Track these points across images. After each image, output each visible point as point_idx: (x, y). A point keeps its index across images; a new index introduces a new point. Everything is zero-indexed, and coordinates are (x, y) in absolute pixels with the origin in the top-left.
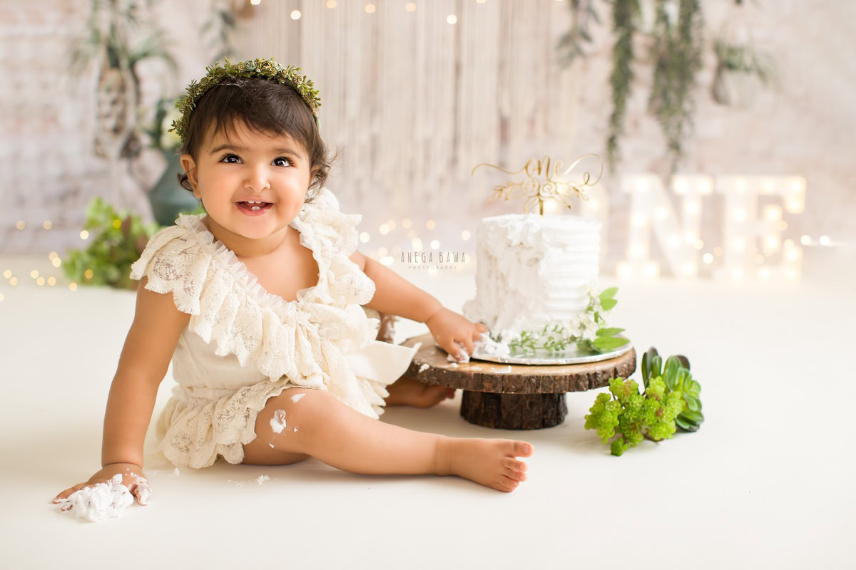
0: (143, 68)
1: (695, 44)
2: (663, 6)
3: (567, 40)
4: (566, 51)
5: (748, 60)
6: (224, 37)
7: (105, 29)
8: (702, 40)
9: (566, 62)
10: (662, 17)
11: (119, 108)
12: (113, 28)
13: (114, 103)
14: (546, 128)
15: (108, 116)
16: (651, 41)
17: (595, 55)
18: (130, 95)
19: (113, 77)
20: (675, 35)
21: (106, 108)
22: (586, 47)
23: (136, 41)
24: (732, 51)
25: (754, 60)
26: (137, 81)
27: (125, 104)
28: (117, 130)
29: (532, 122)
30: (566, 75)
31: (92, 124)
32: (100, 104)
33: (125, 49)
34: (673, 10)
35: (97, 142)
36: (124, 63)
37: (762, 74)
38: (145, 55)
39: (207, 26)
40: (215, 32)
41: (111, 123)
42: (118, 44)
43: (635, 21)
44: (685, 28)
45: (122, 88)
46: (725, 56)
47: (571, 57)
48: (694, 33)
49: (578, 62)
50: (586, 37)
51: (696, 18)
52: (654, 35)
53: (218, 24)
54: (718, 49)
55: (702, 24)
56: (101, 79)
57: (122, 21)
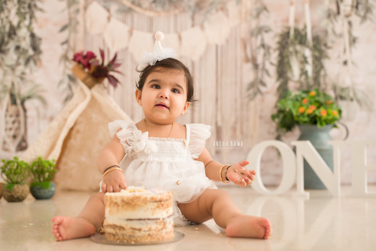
0: (28, 104)
1: (323, 86)
2: (304, 67)
3: (252, 85)
4: (251, 91)
5: (351, 95)
6: (70, 87)
7: (9, 85)
8: (326, 84)
9: (252, 97)
10: (304, 73)
11: (16, 125)
12: (13, 84)
13: (14, 122)
14: (242, 132)
15: (11, 129)
16: (298, 85)
17: (267, 93)
18: (22, 118)
19: (13, 109)
20: (311, 82)
21: (10, 125)
22: (263, 89)
23: (24, 90)
24: (343, 90)
25: (355, 94)
26: (25, 110)
27: (19, 123)
28: (15, 137)
29: (234, 129)
30: (252, 104)
31: (3, 133)
32: (7, 123)
33: (19, 95)
34: (309, 68)
35: (5, 143)
36: (18, 102)
37: (359, 101)
38: (29, 97)
39: (61, 82)
40: (65, 86)
41: (12, 133)
42: (16, 92)
43: (289, 75)
44: (316, 78)
45: (18, 115)
46: (339, 92)
47: (255, 94)
48: (322, 80)
49: (259, 97)
50: (263, 84)
51: (322, 73)
52: (299, 82)
53: (67, 80)
54: (335, 88)
55: (325, 75)
56: (7, 110)
57: (17, 80)
